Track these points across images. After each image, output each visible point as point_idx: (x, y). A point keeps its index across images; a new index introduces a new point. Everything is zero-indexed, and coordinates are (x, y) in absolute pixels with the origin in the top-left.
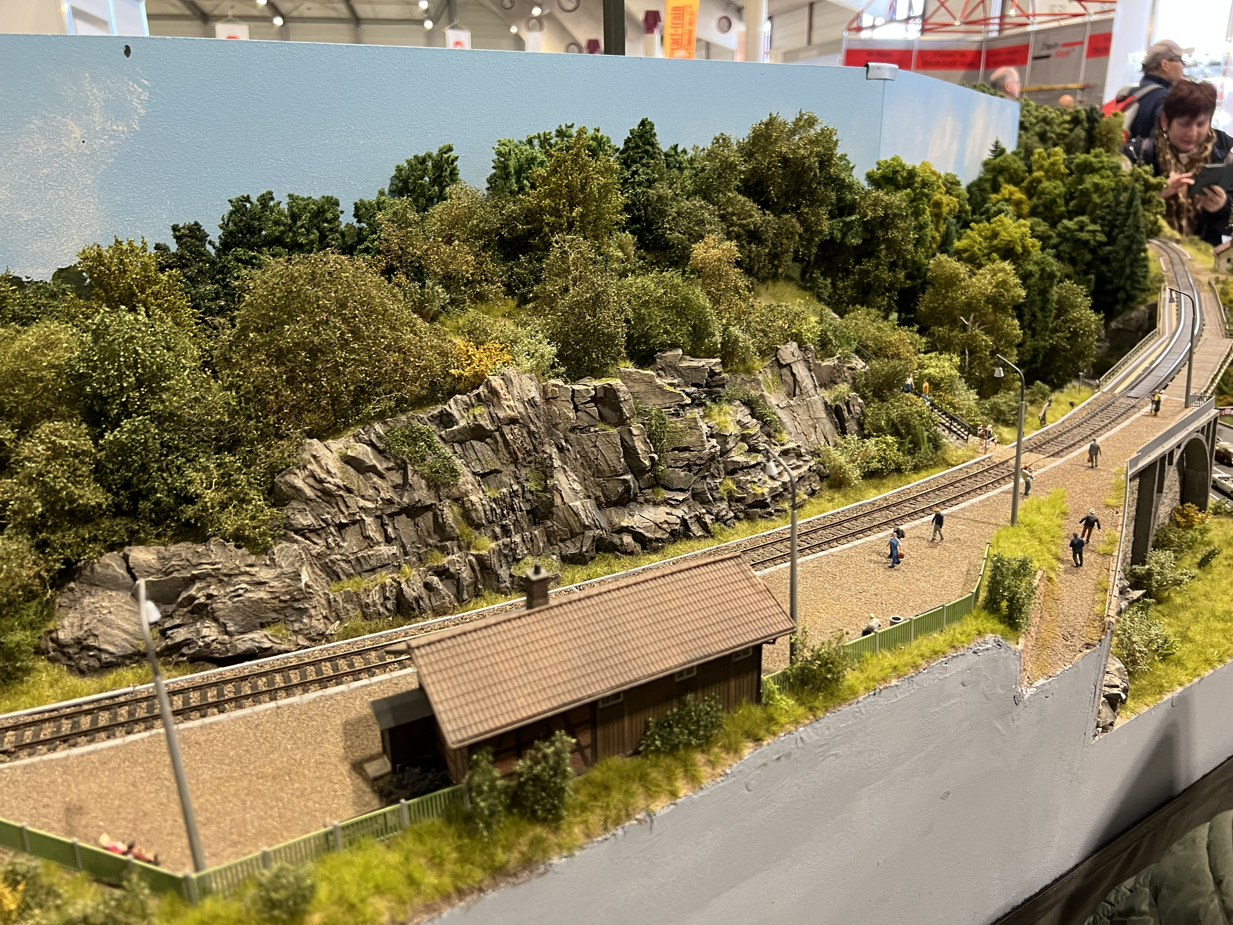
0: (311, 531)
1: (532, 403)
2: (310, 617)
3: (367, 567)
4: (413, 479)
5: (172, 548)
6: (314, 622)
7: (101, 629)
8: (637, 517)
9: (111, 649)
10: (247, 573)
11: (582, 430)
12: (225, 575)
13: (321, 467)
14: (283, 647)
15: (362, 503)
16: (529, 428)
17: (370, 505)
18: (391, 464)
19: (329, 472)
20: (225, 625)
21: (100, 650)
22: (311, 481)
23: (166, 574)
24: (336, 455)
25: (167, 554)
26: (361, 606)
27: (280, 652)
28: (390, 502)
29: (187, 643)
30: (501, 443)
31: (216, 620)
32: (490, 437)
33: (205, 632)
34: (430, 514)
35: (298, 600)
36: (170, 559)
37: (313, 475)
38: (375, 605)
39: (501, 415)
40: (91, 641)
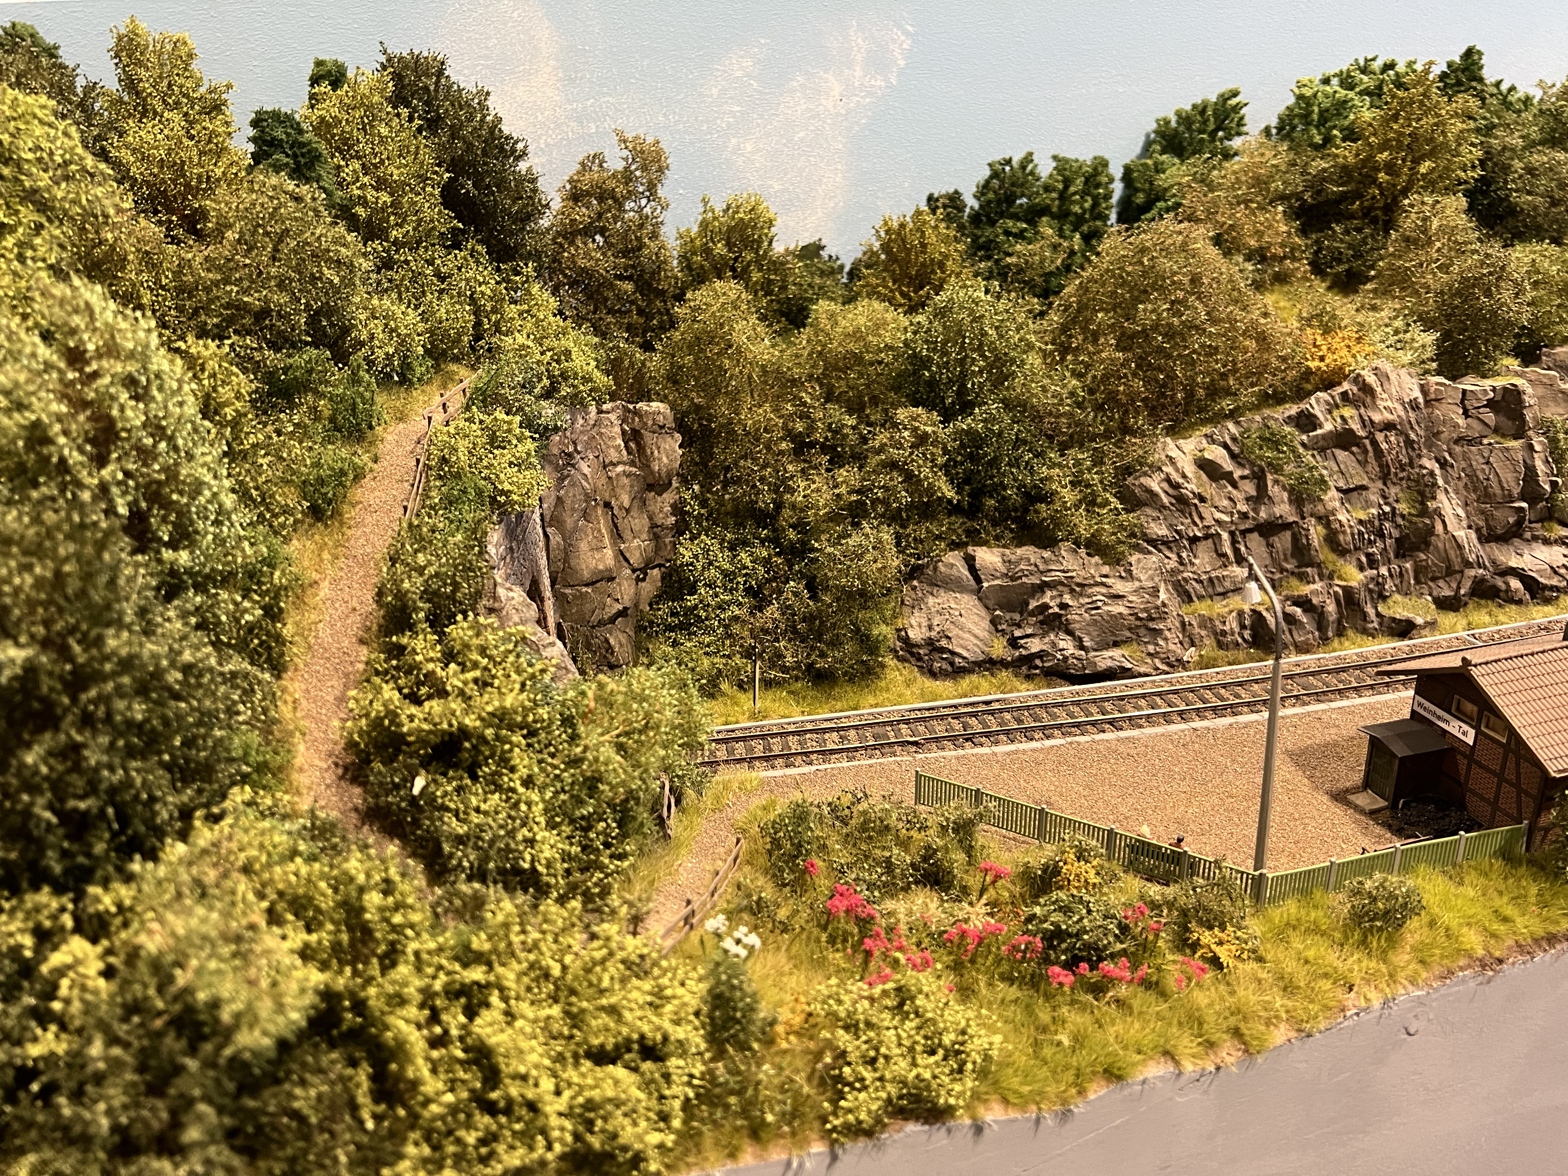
0: (1165, 543)
1: (1414, 405)
2: (1166, 639)
3: (1220, 590)
4: (1274, 490)
5: (1019, 551)
6: (1172, 647)
7: (953, 632)
8: (1527, 557)
9: (965, 654)
10: (1103, 584)
11: (1471, 442)
12: (1078, 585)
13: (1177, 470)
14: (1142, 670)
15: (1218, 515)
16: (1407, 436)
17: (1227, 518)
18: (1247, 472)
19: (1184, 476)
20: (1080, 640)
21: (953, 653)
22: (1165, 485)
23: (1013, 579)
24: (1190, 458)
25: (1013, 558)
26: (1215, 634)
27: (1141, 675)
28: (1244, 516)
29: (1041, 655)
30: (1371, 454)
31: (1070, 633)
32: (1358, 445)
33: (1062, 645)
34: (1288, 535)
35: (1152, 619)
36: (1018, 563)
37: (1168, 480)
38: (1233, 634)
39: (1377, 417)
40: (944, 643)
